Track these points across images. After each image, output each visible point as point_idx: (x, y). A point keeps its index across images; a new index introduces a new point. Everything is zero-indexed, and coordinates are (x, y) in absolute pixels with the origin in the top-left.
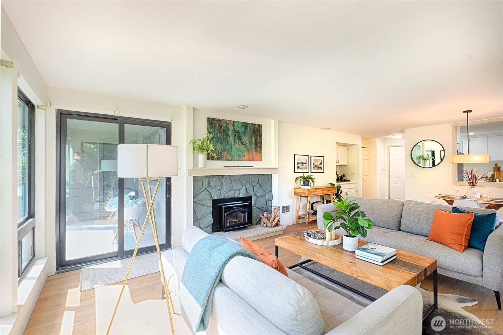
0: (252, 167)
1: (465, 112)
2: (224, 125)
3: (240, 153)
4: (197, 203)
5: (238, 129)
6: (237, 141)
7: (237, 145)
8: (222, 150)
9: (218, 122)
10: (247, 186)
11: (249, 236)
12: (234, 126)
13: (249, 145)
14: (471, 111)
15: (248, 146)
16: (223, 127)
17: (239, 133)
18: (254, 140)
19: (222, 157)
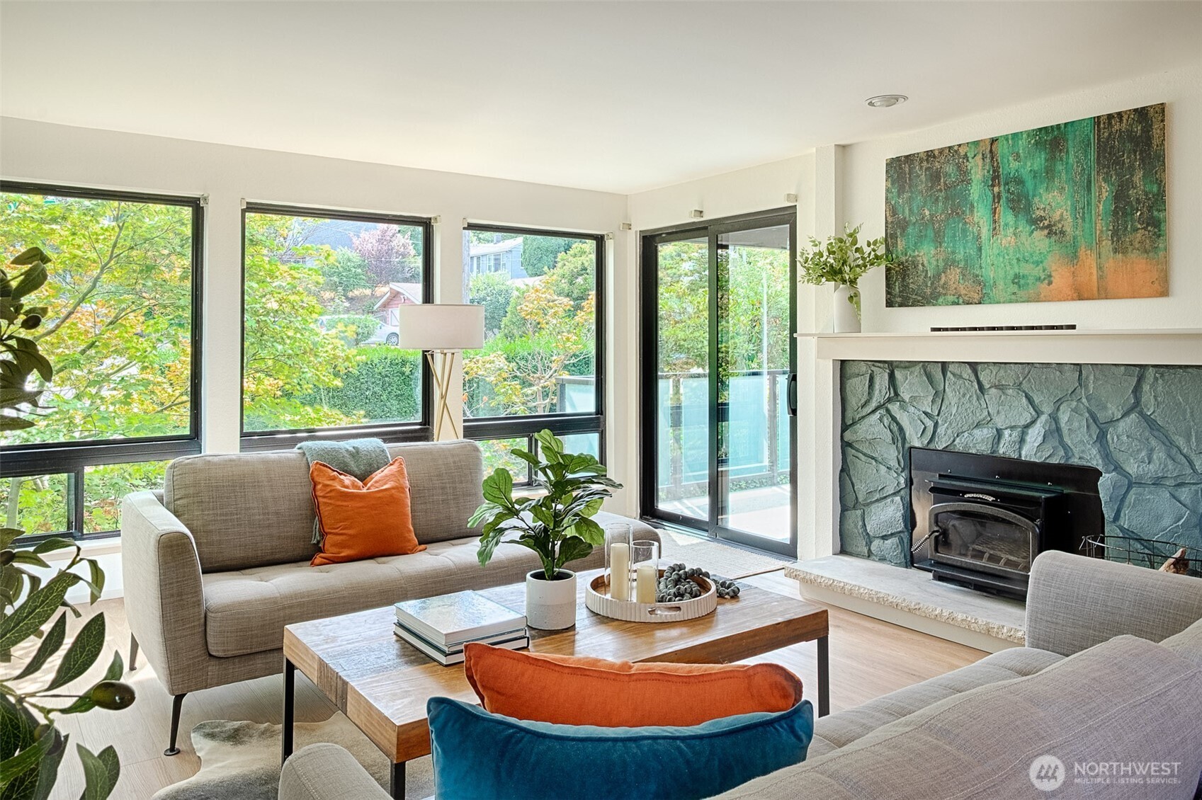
0: (1073, 327)
2: (950, 169)
3: (1025, 269)
4: (857, 450)
5: (1010, 166)
6: (1006, 217)
7: (1006, 236)
8: (941, 264)
9: (925, 164)
10: (1064, 417)
12: (993, 158)
13: (1075, 227)
15: (1068, 229)
16: (946, 175)
17: (1019, 181)
18: (1105, 195)
19: (940, 294)
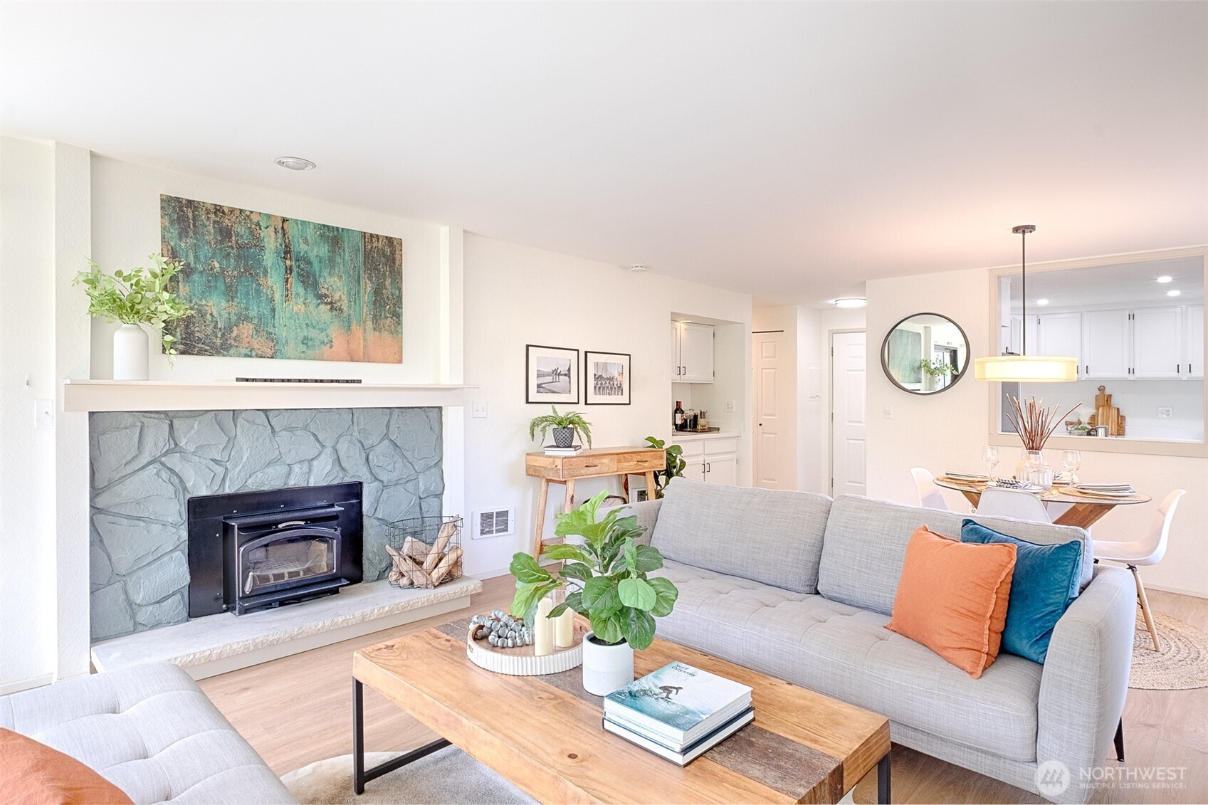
0: (360, 381)
1: (1016, 230)
2: (241, 230)
3: (313, 333)
4: (115, 514)
5: (300, 247)
6: (296, 287)
7: (297, 304)
8: (234, 318)
9: (212, 216)
10: (342, 448)
11: (328, 623)
12: (284, 235)
13: (350, 307)
14: (1031, 228)
15: (345, 307)
16: (238, 235)
17: (309, 262)
18: (369, 289)
19: (231, 346)
